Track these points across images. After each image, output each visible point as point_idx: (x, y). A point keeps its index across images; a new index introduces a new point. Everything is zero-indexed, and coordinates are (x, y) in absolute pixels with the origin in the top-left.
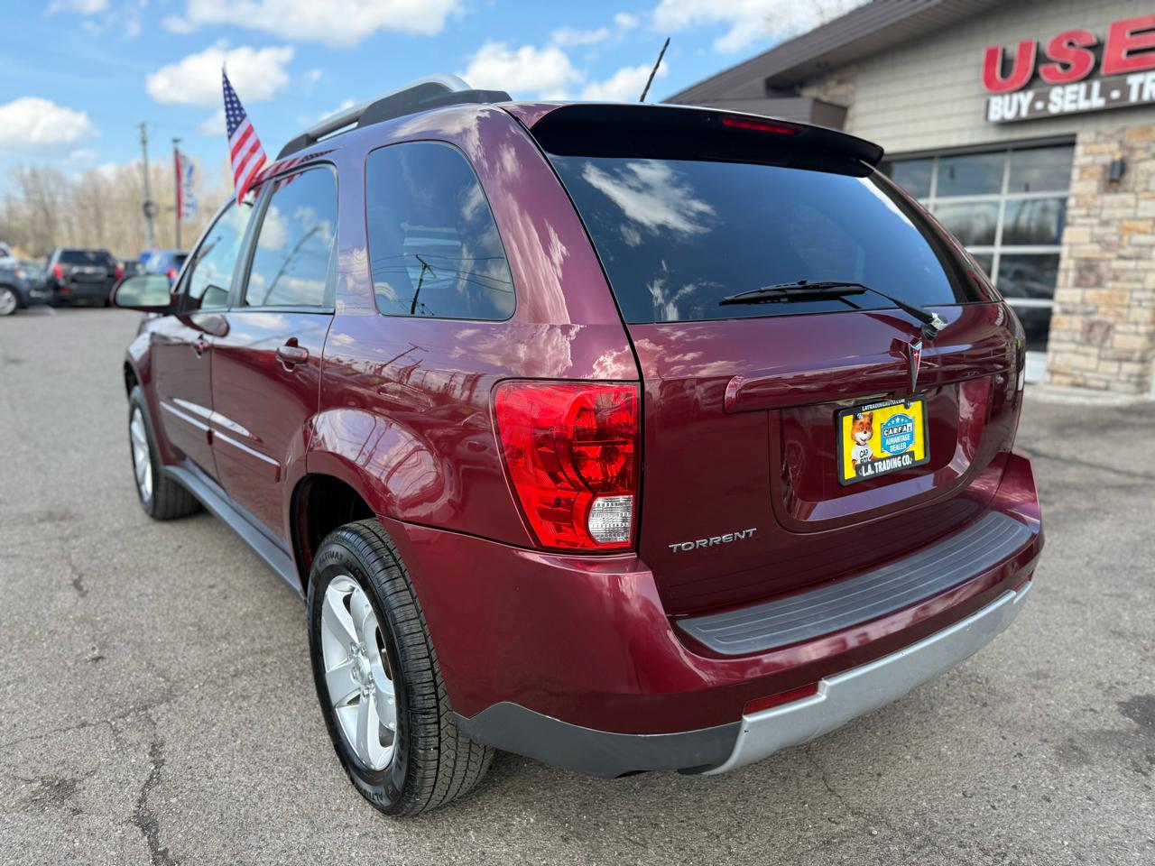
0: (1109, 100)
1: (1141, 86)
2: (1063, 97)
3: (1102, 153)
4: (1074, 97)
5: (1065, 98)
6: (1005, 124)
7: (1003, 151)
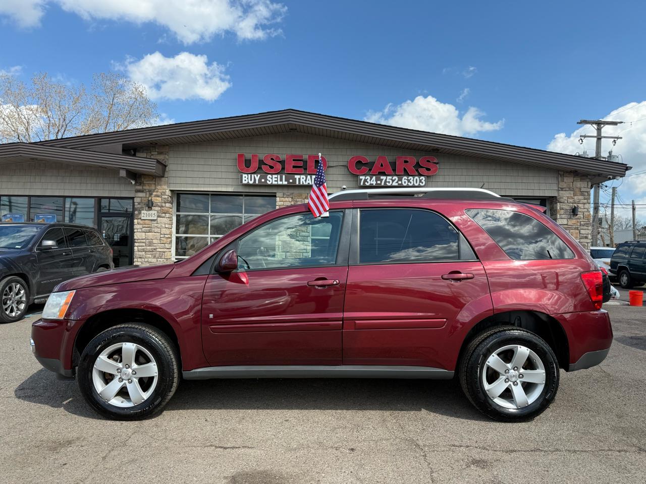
0: (289, 182)
1: (299, 179)
2: (272, 178)
3: (286, 201)
4: (276, 179)
5: (272, 179)
6: (248, 185)
7: (242, 195)
